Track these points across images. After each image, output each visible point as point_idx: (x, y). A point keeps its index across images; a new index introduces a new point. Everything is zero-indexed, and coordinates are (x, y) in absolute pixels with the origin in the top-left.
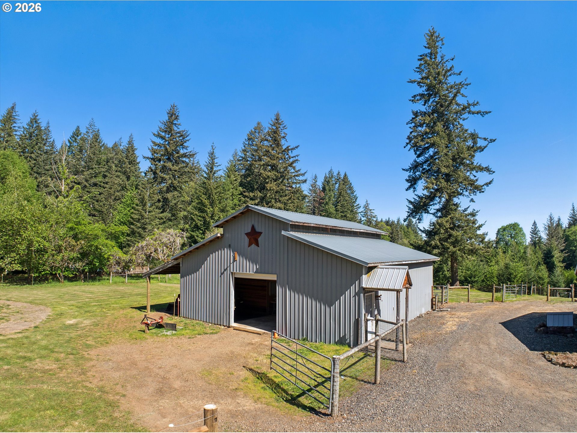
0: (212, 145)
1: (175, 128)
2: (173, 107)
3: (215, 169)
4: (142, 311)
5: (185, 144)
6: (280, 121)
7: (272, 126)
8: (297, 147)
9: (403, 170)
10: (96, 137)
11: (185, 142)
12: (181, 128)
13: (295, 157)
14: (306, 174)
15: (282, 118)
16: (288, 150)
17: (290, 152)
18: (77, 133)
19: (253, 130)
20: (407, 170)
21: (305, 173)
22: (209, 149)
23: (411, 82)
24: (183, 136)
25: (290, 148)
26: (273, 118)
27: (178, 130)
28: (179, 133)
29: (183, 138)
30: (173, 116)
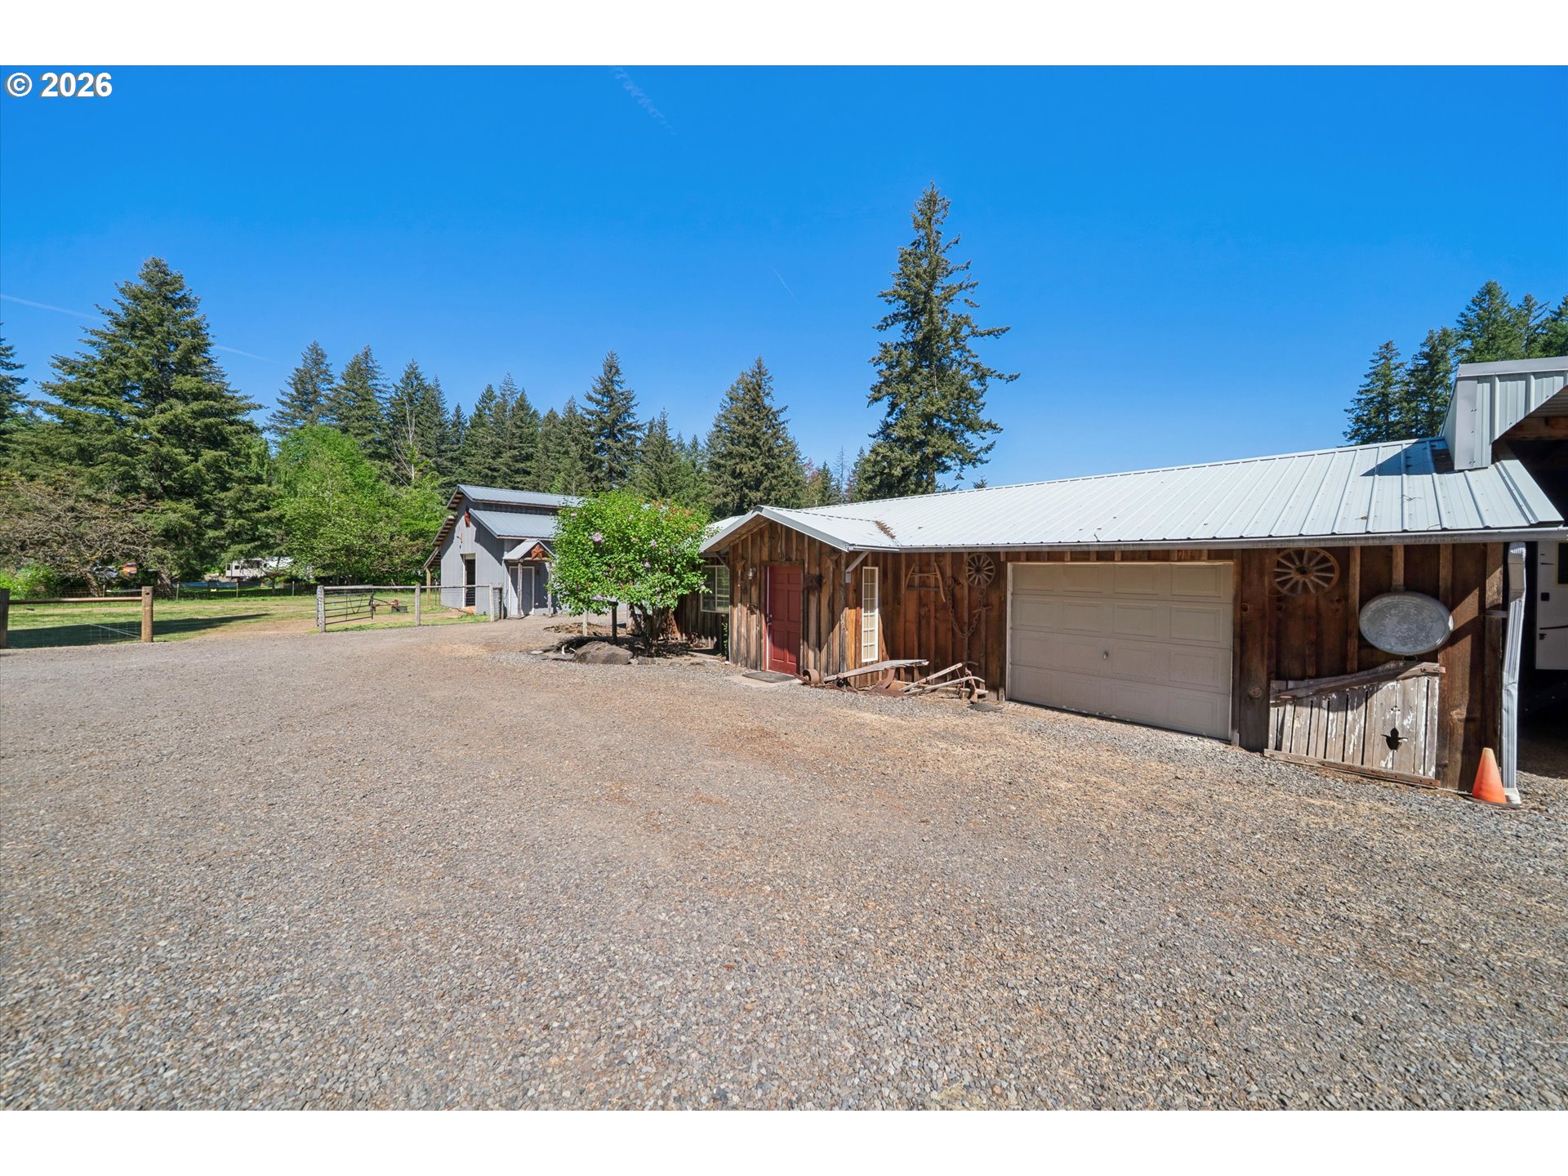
1: (616, 388)
2: (612, 355)
5: (632, 411)
9: (870, 436)
10: (522, 405)
11: (632, 407)
12: (626, 388)
18: (488, 396)
19: (735, 385)
20: (874, 437)
24: (628, 398)
27: (621, 391)
28: (622, 394)
29: (628, 403)
30: (612, 369)
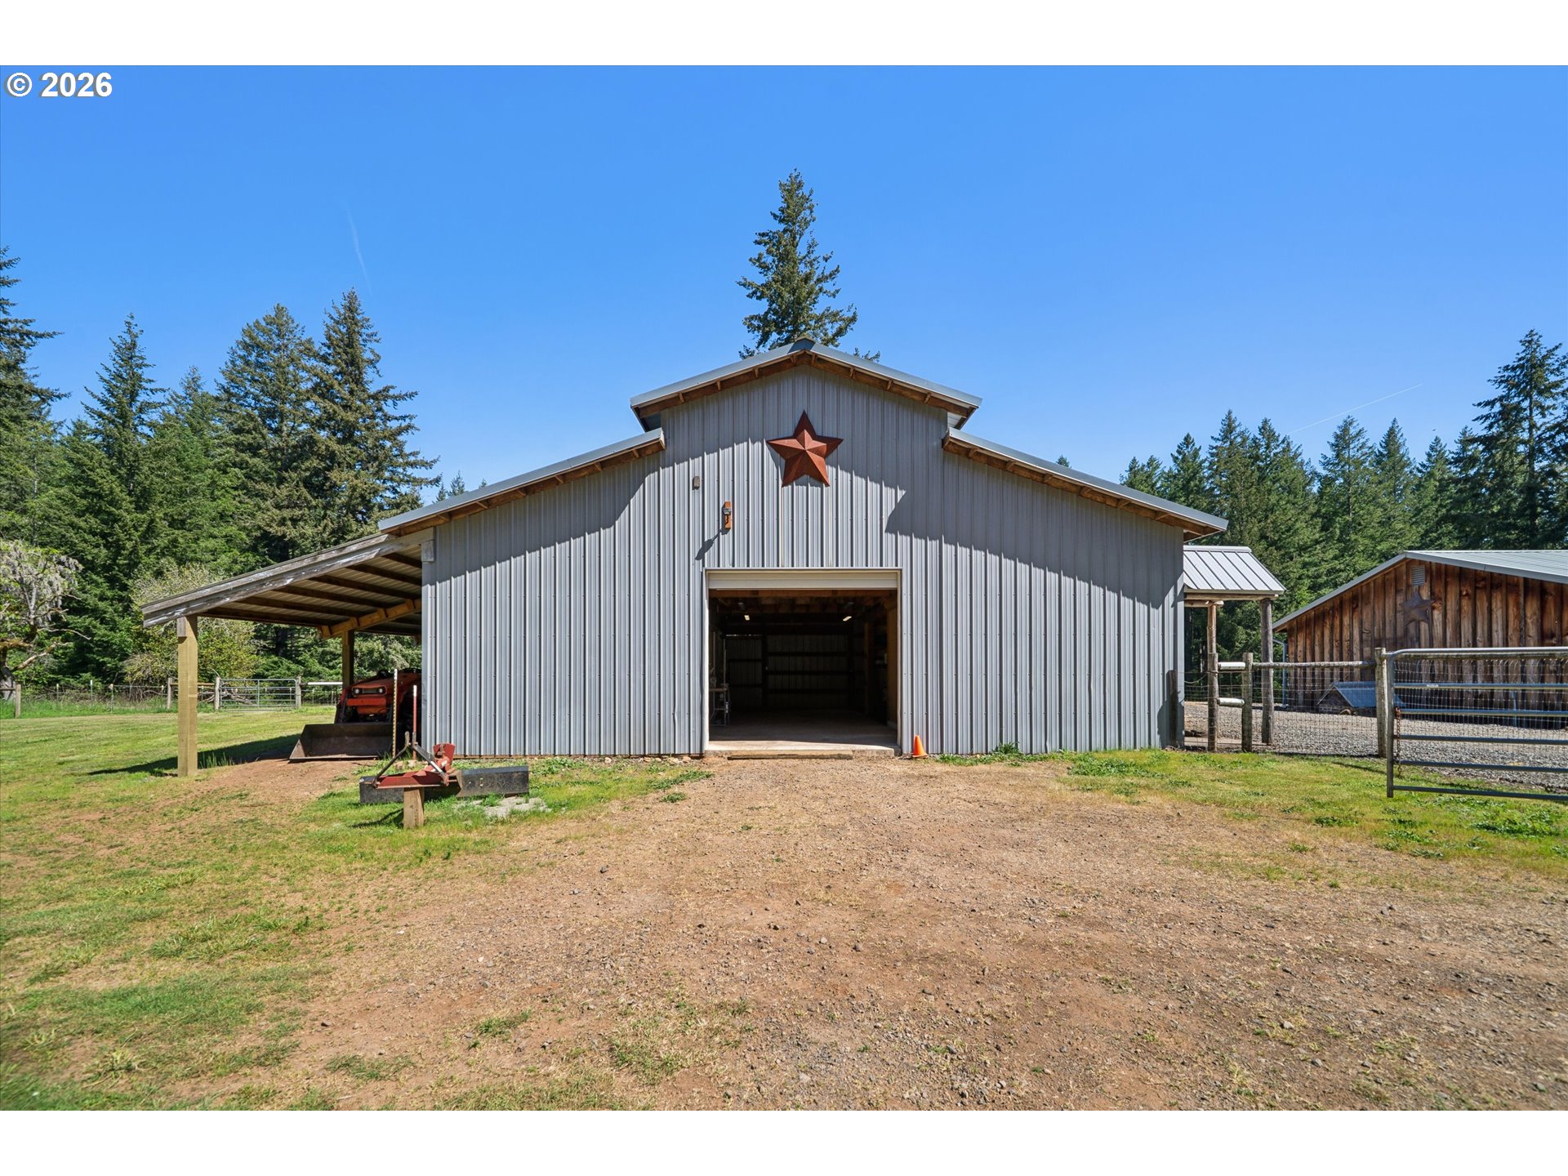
0: (129, 320)
3: (142, 397)
4: (161, 775)
6: (359, 318)
7: (338, 323)
8: (411, 395)
13: (403, 418)
14: (435, 466)
15: (365, 310)
16: (386, 398)
17: (390, 402)
21: (434, 461)
22: (118, 332)
23: (744, 285)
25: (391, 392)
26: (341, 302)
